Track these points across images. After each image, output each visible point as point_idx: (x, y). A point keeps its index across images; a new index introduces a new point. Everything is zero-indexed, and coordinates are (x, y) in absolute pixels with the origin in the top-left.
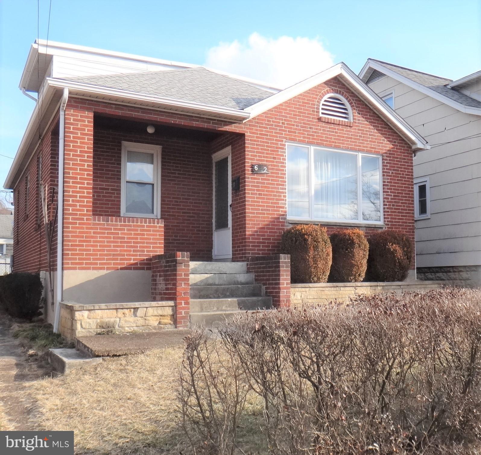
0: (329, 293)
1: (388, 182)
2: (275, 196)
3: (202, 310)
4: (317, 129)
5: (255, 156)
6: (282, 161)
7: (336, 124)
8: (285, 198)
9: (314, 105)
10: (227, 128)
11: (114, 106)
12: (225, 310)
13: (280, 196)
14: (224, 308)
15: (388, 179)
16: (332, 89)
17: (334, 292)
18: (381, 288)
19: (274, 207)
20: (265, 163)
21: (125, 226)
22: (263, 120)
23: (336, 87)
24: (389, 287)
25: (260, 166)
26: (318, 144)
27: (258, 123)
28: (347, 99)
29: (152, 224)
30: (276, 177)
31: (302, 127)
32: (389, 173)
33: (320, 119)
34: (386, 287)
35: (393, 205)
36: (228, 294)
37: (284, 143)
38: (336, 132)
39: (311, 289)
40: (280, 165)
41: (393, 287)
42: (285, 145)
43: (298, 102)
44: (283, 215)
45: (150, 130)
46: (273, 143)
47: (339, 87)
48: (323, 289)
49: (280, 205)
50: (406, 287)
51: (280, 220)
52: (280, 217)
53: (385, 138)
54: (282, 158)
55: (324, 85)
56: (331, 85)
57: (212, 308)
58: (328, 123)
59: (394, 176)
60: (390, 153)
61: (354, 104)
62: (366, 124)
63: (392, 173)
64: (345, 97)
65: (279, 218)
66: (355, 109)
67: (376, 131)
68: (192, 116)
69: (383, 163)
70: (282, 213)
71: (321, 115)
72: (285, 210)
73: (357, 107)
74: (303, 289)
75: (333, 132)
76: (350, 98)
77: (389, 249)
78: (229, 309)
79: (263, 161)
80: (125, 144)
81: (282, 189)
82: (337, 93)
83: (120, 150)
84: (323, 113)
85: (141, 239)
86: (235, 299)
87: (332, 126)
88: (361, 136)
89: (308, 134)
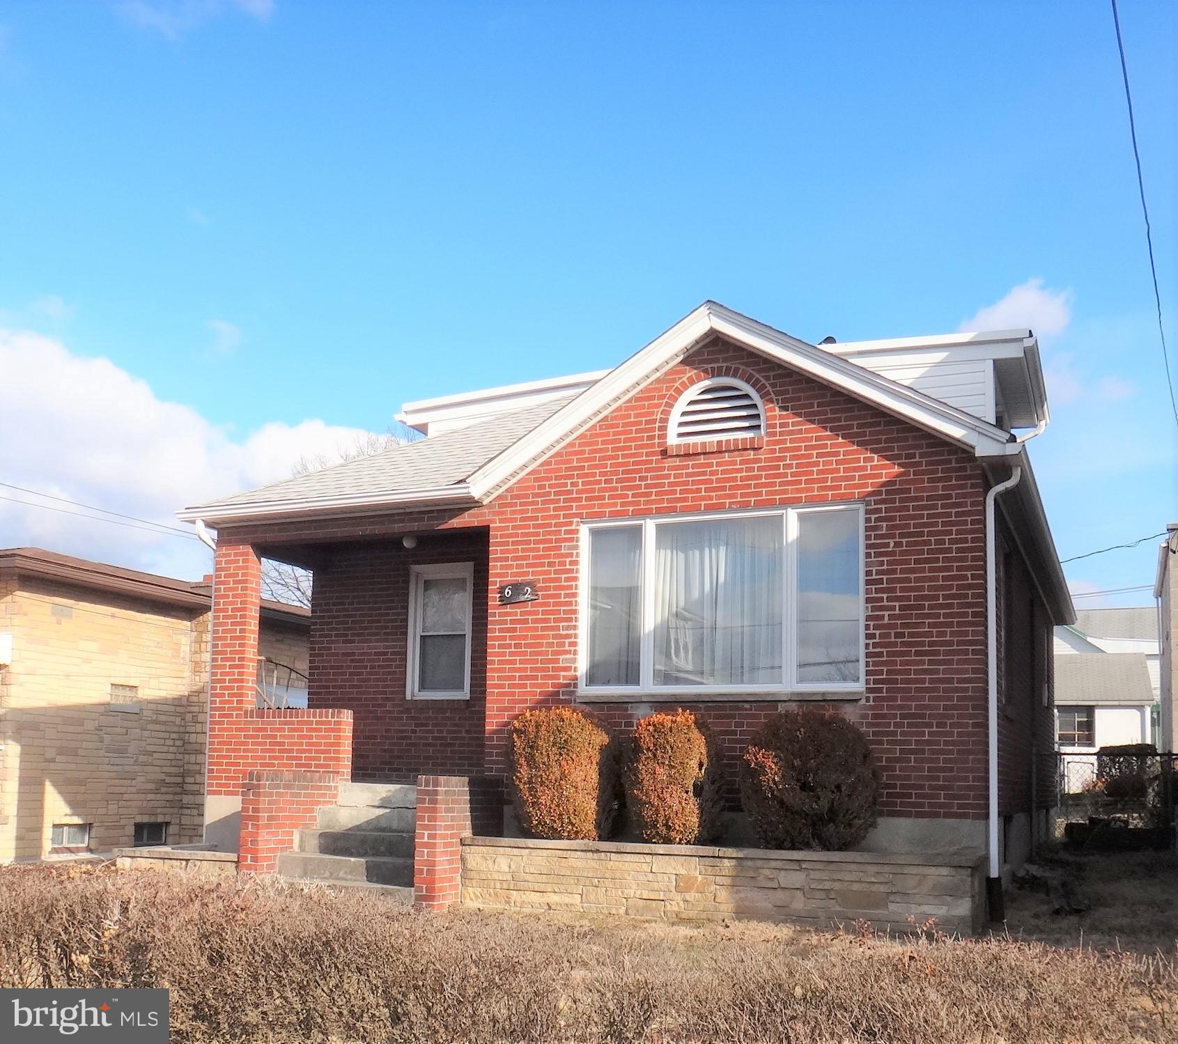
0: (579, 864)
1: (878, 572)
2: (551, 645)
3: (306, 873)
4: (658, 477)
5: (510, 567)
6: (568, 567)
7: (713, 453)
8: (573, 649)
9: (654, 421)
10: (456, 522)
11: (276, 528)
12: (342, 879)
13: (563, 644)
14: (341, 874)
15: (882, 563)
16: (706, 371)
17: (593, 863)
18: (733, 862)
19: (547, 669)
20: (531, 577)
22: (527, 488)
23: (716, 361)
24: (759, 863)
25: (517, 588)
26: (660, 512)
27: (518, 497)
28: (748, 381)
30: (555, 604)
31: (618, 481)
32: (888, 545)
33: (664, 453)
34: (750, 863)
35: (898, 635)
36: (382, 849)
37: (573, 527)
38: (712, 473)
39: (535, 852)
40: (563, 576)
41: (773, 864)
42: (576, 532)
43: (612, 426)
44: (568, 685)
46: (550, 533)
47: (725, 360)
48: (564, 854)
49: (561, 665)
50: (819, 866)
51: (561, 697)
52: (561, 690)
53: (873, 451)
54: (568, 560)
55: (682, 367)
56: (704, 361)
57: (322, 872)
58: (687, 455)
59: (903, 553)
60: (889, 491)
61: (769, 388)
62: (807, 431)
63: (897, 544)
64: (742, 378)
65: (557, 693)
66: (771, 401)
67: (840, 440)
68: (392, 515)
69: (868, 520)
70: (565, 682)
71: (672, 440)
72: (572, 673)
73: (776, 393)
74: (516, 851)
75: (704, 474)
76: (757, 376)
78: (349, 877)
79: (527, 574)
81: (568, 628)
82: (719, 375)
84: (681, 435)
86: (363, 860)
87: (702, 460)
88: (790, 466)
89: (634, 496)
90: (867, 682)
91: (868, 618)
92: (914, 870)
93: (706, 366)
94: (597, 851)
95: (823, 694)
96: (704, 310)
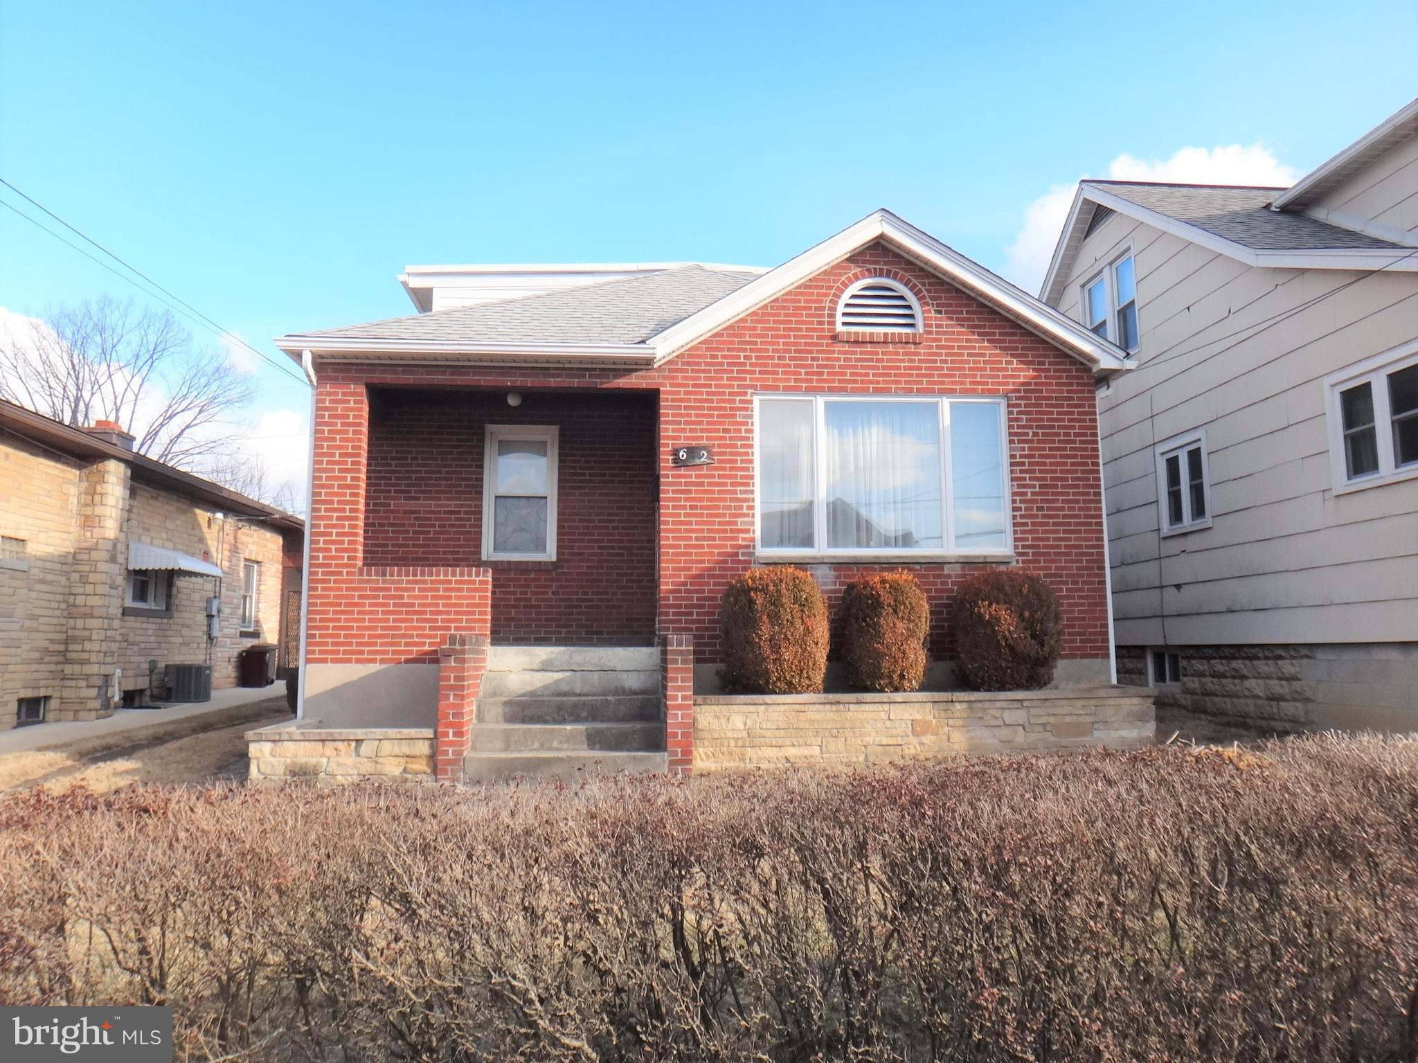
0: (818, 716)
1: (1021, 456)
2: (729, 508)
3: (509, 746)
4: (828, 359)
5: (683, 430)
6: (743, 434)
7: (878, 343)
8: (751, 512)
9: (823, 309)
10: (622, 382)
11: (400, 369)
12: (558, 749)
13: (741, 508)
14: (555, 744)
15: (1023, 449)
16: (869, 270)
17: (830, 715)
18: (964, 705)
19: (725, 531)
20: (705, 442)
21: (416, 582)
22: (700, 356)
23: (877, 263)
24: (987, 705)
25: (692, 451)
26: (832, 390)
27: (688, 363)
28: (906, 285)
29: (466, 578)
30: (731, 469)
31: (791, 359)
32: (1027, 434)
33: (835, 337)
34: (979, 705)
35: (1039, 509)
36: (584, 714)
37: (748, 397)
38: (878, 360)
39: (771, 708)
40: (739, 443)
41: (998, 704)
42: (751, 402)
43: (784, 308)
44: (748, 547)
45: (513, 401)
46: (724, 401)
47: (885, 263)
48: (802, 708)
49: (739, 527)
50: (1039, 703)
51: (740, 558)
52: (740, 551)
53: (1012, 356)
54: (743, 428)
55: (847, 264)
56: (864, 262)
57: (530, 743)
58: (856, 342)
59: (1039, 441)
60: (1027, 391)
61: (925, 293)
62: (959, 333)
63: (1035, 434)
64: (901, 281)
65: (736, 554)
66: (927, 304)
67: (986, 344)
68: (547, 369)
69: (1010, 413)
70: (744, 543)
71: (840, 328)
72: (751, 535)
73: (932, 298)
74: (751, 708)
75: (871, 360)
76: (914, 281)
77: (980, 615)
78: (565, 746)
79: (701, 438)
80: (491, 428)
81: (745, 492)
82: (881, 275)
83: (483, 441)
84: (844, 324)
85: (444, 605)
86: (581, 727)
87: (869, 348)
88: (945, 361)
89: (806, 373)
90: (1016, 547)
91: (1014, 494)
92: (1112, 702)
93: (869, 266)
94: (838, 703)
95: (985, 557)
96: (878, 216)
